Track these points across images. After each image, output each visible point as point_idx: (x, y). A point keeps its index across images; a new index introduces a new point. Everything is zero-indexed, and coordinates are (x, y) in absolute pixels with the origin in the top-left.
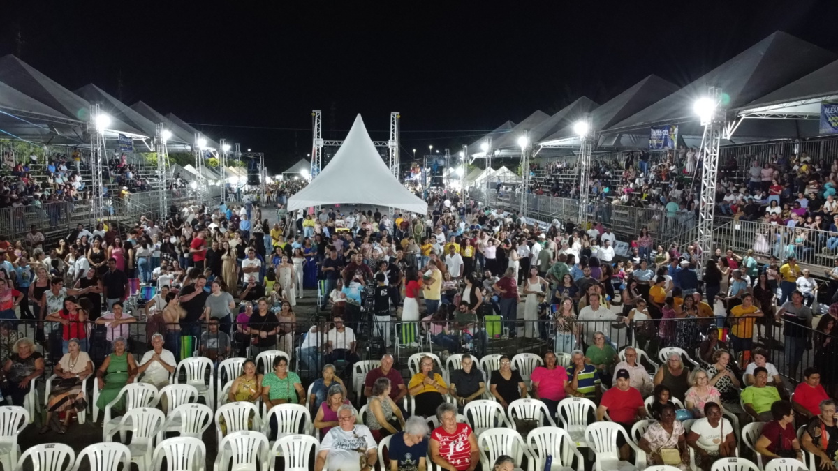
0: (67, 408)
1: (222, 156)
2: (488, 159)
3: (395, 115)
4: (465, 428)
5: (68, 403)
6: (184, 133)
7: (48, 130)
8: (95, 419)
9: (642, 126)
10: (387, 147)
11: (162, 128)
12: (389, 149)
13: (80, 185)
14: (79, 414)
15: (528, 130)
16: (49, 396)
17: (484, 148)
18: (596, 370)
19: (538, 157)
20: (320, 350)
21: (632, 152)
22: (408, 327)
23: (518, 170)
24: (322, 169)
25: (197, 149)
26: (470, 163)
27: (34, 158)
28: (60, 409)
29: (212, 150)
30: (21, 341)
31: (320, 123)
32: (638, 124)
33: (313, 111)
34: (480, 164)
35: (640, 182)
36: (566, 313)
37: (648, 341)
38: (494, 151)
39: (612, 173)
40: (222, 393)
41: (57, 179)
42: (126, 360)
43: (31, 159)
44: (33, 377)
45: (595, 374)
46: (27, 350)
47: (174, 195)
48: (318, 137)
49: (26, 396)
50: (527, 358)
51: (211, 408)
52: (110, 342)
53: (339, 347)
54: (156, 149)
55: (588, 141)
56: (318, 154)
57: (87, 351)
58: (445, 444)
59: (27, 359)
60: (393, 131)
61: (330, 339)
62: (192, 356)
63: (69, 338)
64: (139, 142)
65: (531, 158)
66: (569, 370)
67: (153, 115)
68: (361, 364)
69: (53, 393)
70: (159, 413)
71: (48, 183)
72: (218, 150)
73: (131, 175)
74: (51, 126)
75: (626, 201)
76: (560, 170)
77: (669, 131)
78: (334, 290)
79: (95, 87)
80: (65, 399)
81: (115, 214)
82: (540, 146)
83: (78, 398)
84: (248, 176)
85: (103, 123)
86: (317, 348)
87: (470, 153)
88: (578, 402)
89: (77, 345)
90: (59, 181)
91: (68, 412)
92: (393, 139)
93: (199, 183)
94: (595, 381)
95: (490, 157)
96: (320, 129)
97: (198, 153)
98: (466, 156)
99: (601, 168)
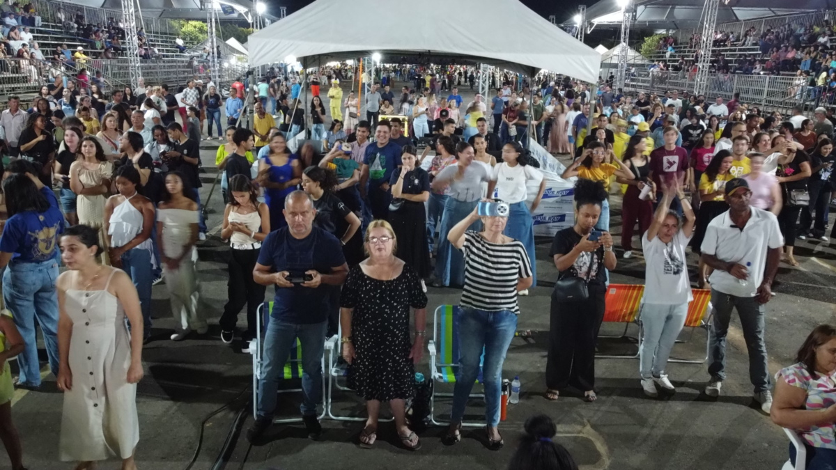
1: (256, 19)
23: (642, 47)
26: (589, 32)
29: (240, 9)
38: (636, 6)
72: (250, 11)
87: (589, 17)
98: (583, 22)
99: (801, 35)
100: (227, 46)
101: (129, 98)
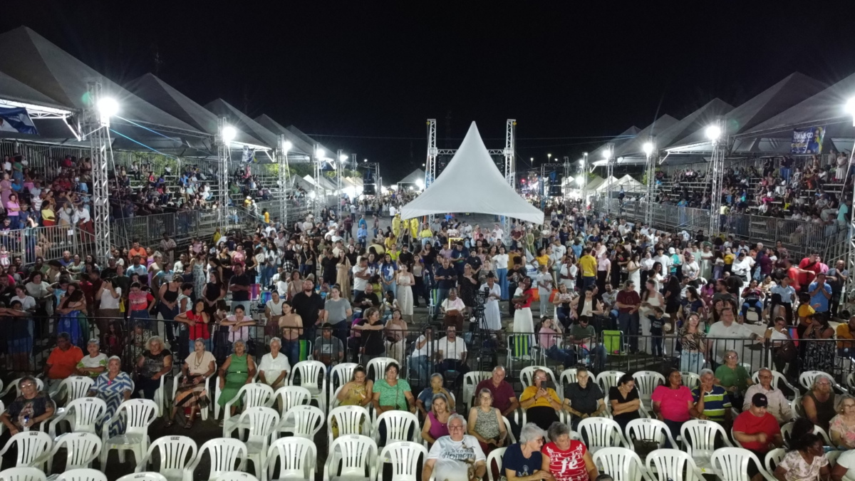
0: (191, 404)
1: (340, 166)
2: (610, 167)
3: (511, 123)
4: (579, 445)
5: (193, 399)
6: (303, 143)
7: (180, 143)
8: (216, 417)
9: (783, 128)
10: (503, 155)
11: (283, 138)
12: (504, 158)
13: (208, 195)
14: (202, 410)
15: (654, 135)
16: (176, 393)
17: (606, 155)
18: (726, 393)
19: (665, 164)
20: (430, 360)
21: (772, 158)
22: (521, 339)
23: (643, 178)
24: (436, 177)
25: (316, 160)
26: (591, 172)
27: (169, 170)
28: (186, 405)
29: (329, 160)
30: (153, 339)
31: (435, 131)
32: (778, 127)
33: (428, 120)
34: (601, 172)
35: (781, 190)
36: (692, 329)
37: (787, 364)
38: (617, 158)
39: (749, 181)
40: (333, 397)
41: (188, 189)
42: (245, 361)
43: (165, 170)
44: (163, 373)
45: (724, 397)
46: (157, 347)
47: (294, 204)
48: (433, 146)
49: (157, 391)
50: (648, 376)
51: (323, 411)
52: (231, 343)
53: (449, 357)
54: (277, 160)
55: (721, 147)
56: (432, 163)
57: (210, 351)
58: (557, 460)
59: (157, 355)
60: (509, 138)
61: (440, 349)
62: (307, 359)
63: (195, 339)
64: (262, 153)
65: (657, 166)
66: (694, 391)
67: (275, 126)
68: (471, 374)
69: (180, 389)
70: (274, 413)
71: (180, 193)
72: (335, 161)
73: (254, 185)
74: (184, 139)
75: (764, 212)
76: (690, 179)
77: (814, 133)
78: (446, 300)
79: (222, 100)
80: (190, 396)
81: (239, 223)
82: (667, 153)
83: (201, 395)
84: (364, 186)
85: (229, 135)
86: (427, 356)
87: (590, 161)
88: (704, 425)
89: (202, 345)
90: (190, 191)
91: (193, 408)
92: (509, 146)
93: (318, 193)
94: (725, 405)
95: (612, 164)
96: (435, 137)
97: (316, 164)
98: (586, 164)
99: (737, 176)
100: (304, 180)
101: (296, 229)
